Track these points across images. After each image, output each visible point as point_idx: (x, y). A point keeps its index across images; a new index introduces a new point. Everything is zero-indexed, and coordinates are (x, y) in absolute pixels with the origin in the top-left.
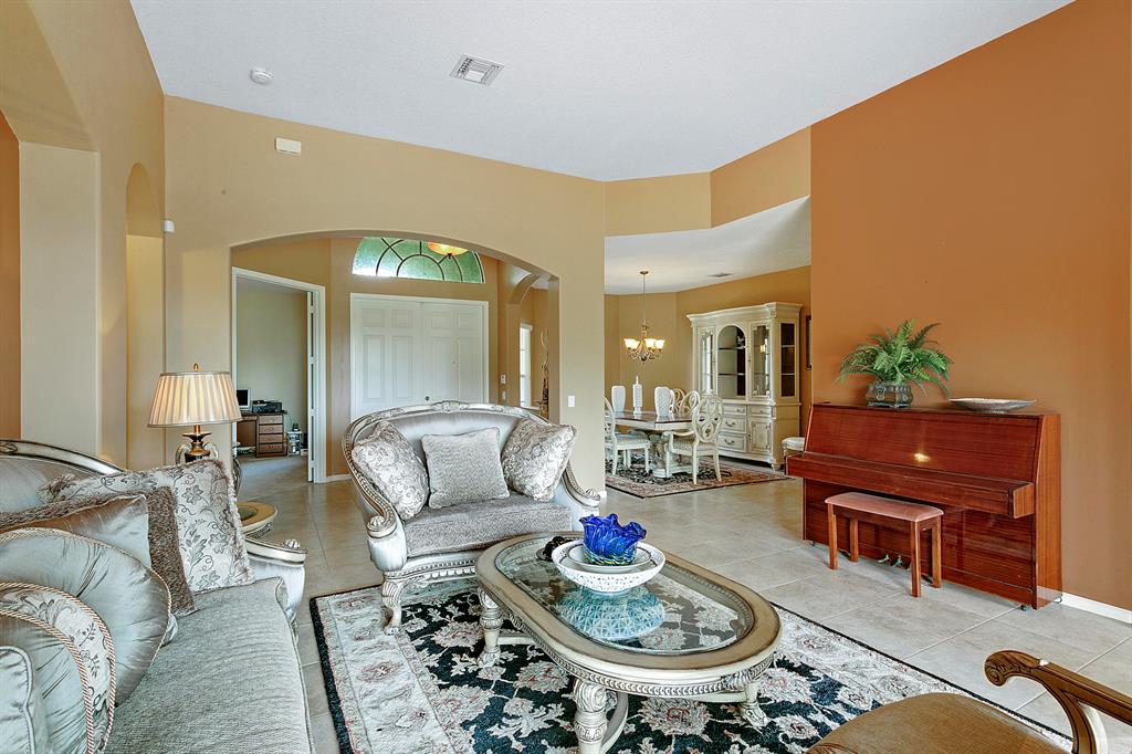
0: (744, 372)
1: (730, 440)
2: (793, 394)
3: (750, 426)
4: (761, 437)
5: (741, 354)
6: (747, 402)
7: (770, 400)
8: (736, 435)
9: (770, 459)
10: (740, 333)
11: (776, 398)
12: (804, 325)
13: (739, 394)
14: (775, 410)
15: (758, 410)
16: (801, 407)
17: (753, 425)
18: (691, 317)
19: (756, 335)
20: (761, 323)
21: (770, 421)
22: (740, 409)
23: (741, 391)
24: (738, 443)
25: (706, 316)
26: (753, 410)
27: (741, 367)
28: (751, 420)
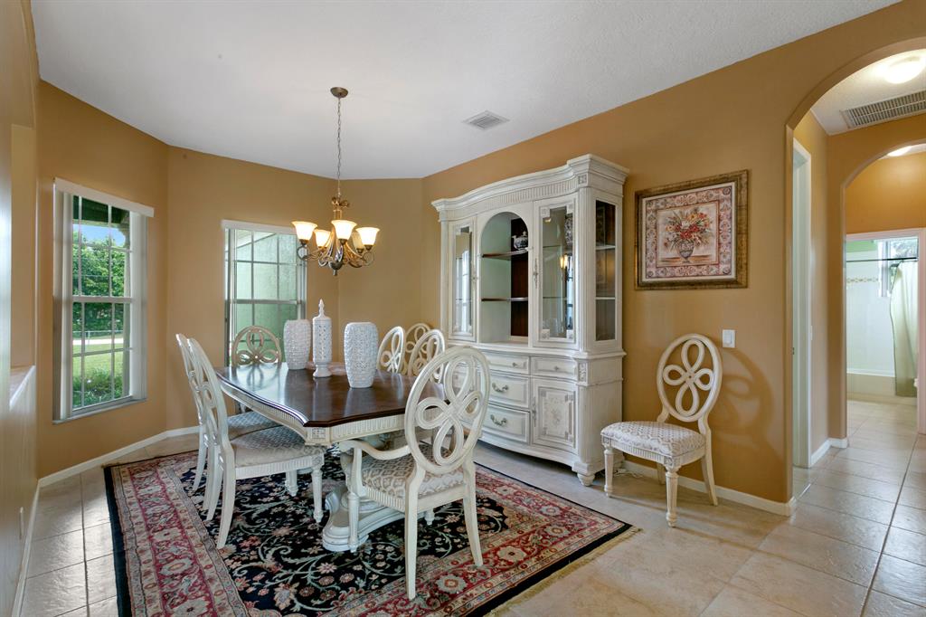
0: (526, 295)
1: (500, 416)
2: (613, 337)
3: (536, 394)
4: (556, 417)
5: (520, 263)
6: (530, 349)
7: (576, 347)
8: (511, 409)
9: (574, 461)
10: (518, 227)
11: (588, 346)
12: (631, 208)
13: (513, 333)
14: (585, 367)
15: (551, 365)
16: (624, 359)
17: (542, 393)
18: (439, 205)
19: (547, 227)
20: (557, 203)
21: (574, 386)
22: (516, 361)
23: (519, 326)
24: (515, 422)
25: (461, 202)
26: (542, 364)
27: (519, 285)
28: (538, 383)
